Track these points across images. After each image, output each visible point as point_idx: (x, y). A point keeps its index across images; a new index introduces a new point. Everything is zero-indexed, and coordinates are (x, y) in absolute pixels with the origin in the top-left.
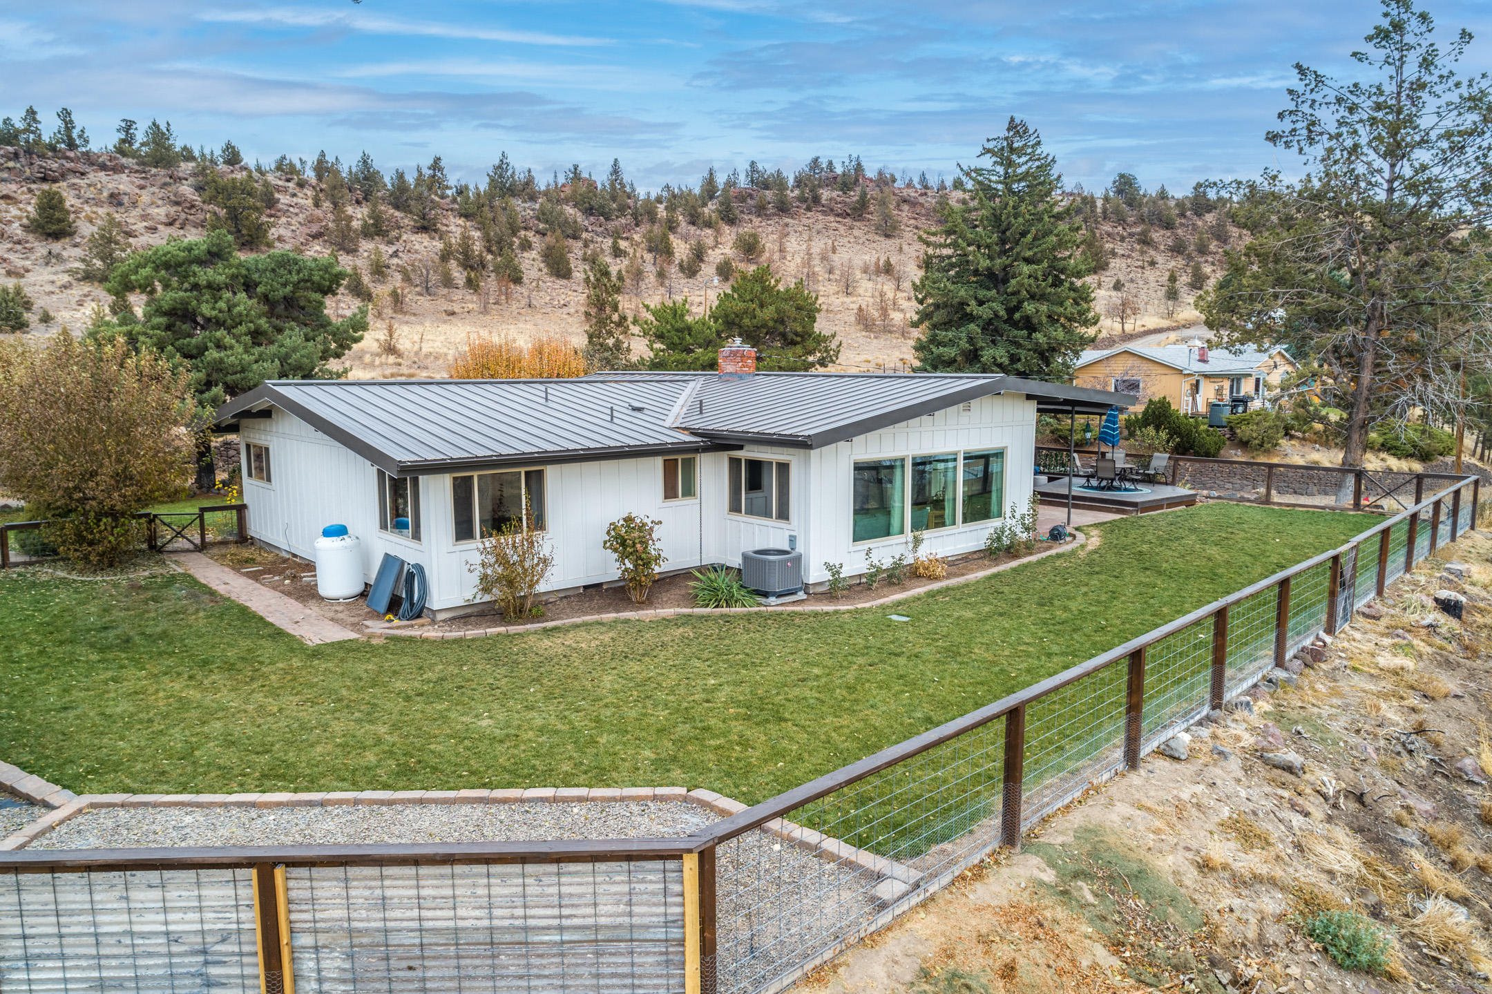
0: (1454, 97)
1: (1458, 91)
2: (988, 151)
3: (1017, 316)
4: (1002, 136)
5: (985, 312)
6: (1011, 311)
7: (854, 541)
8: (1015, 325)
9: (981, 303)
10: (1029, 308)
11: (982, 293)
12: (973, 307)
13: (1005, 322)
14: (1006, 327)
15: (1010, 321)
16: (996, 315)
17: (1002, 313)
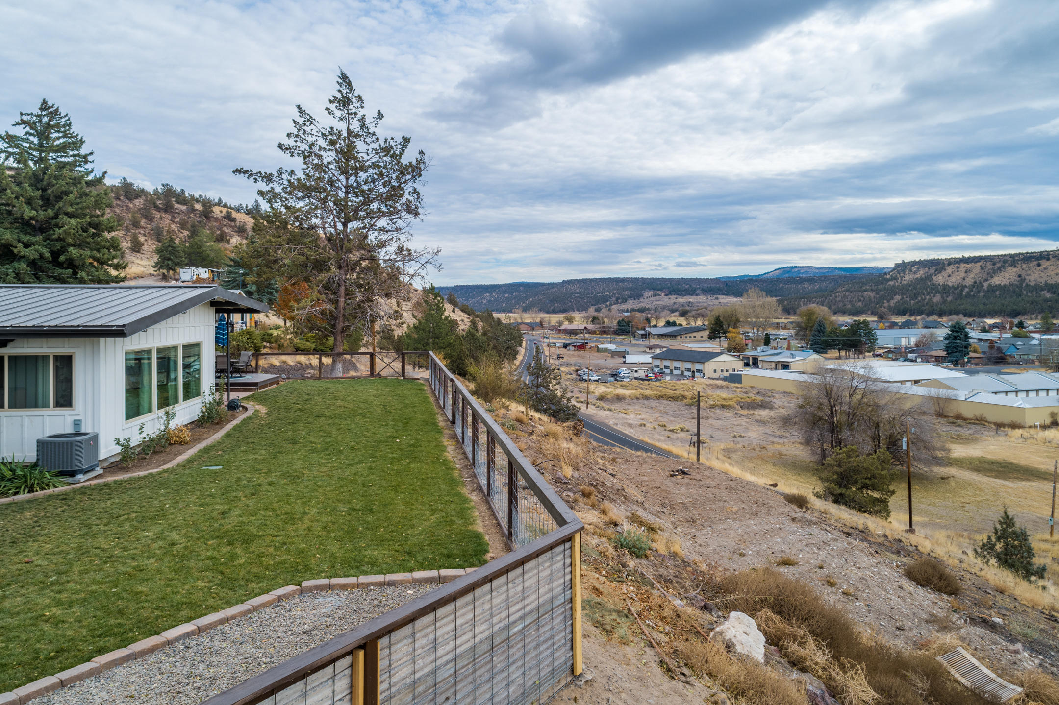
0: (376, 146)
1: (377, 143)
2: (24, 122)
3: (62, 258)
4: (35, 112)
5: (31, 253)
6: (55, 254)
7: (126, 420)
8: (60, 265)
9: (26, 246)
10: (74, 252)
11: (25, 238)
12: (20, 249)
13: (50, 262)
14: (50, 266)
15: (55, 261)
16: (41, 256)
17: (48, 255)
